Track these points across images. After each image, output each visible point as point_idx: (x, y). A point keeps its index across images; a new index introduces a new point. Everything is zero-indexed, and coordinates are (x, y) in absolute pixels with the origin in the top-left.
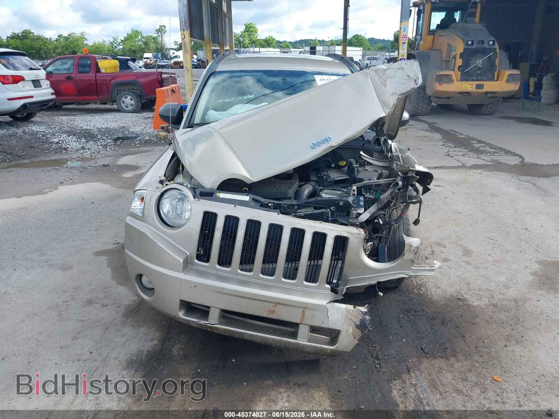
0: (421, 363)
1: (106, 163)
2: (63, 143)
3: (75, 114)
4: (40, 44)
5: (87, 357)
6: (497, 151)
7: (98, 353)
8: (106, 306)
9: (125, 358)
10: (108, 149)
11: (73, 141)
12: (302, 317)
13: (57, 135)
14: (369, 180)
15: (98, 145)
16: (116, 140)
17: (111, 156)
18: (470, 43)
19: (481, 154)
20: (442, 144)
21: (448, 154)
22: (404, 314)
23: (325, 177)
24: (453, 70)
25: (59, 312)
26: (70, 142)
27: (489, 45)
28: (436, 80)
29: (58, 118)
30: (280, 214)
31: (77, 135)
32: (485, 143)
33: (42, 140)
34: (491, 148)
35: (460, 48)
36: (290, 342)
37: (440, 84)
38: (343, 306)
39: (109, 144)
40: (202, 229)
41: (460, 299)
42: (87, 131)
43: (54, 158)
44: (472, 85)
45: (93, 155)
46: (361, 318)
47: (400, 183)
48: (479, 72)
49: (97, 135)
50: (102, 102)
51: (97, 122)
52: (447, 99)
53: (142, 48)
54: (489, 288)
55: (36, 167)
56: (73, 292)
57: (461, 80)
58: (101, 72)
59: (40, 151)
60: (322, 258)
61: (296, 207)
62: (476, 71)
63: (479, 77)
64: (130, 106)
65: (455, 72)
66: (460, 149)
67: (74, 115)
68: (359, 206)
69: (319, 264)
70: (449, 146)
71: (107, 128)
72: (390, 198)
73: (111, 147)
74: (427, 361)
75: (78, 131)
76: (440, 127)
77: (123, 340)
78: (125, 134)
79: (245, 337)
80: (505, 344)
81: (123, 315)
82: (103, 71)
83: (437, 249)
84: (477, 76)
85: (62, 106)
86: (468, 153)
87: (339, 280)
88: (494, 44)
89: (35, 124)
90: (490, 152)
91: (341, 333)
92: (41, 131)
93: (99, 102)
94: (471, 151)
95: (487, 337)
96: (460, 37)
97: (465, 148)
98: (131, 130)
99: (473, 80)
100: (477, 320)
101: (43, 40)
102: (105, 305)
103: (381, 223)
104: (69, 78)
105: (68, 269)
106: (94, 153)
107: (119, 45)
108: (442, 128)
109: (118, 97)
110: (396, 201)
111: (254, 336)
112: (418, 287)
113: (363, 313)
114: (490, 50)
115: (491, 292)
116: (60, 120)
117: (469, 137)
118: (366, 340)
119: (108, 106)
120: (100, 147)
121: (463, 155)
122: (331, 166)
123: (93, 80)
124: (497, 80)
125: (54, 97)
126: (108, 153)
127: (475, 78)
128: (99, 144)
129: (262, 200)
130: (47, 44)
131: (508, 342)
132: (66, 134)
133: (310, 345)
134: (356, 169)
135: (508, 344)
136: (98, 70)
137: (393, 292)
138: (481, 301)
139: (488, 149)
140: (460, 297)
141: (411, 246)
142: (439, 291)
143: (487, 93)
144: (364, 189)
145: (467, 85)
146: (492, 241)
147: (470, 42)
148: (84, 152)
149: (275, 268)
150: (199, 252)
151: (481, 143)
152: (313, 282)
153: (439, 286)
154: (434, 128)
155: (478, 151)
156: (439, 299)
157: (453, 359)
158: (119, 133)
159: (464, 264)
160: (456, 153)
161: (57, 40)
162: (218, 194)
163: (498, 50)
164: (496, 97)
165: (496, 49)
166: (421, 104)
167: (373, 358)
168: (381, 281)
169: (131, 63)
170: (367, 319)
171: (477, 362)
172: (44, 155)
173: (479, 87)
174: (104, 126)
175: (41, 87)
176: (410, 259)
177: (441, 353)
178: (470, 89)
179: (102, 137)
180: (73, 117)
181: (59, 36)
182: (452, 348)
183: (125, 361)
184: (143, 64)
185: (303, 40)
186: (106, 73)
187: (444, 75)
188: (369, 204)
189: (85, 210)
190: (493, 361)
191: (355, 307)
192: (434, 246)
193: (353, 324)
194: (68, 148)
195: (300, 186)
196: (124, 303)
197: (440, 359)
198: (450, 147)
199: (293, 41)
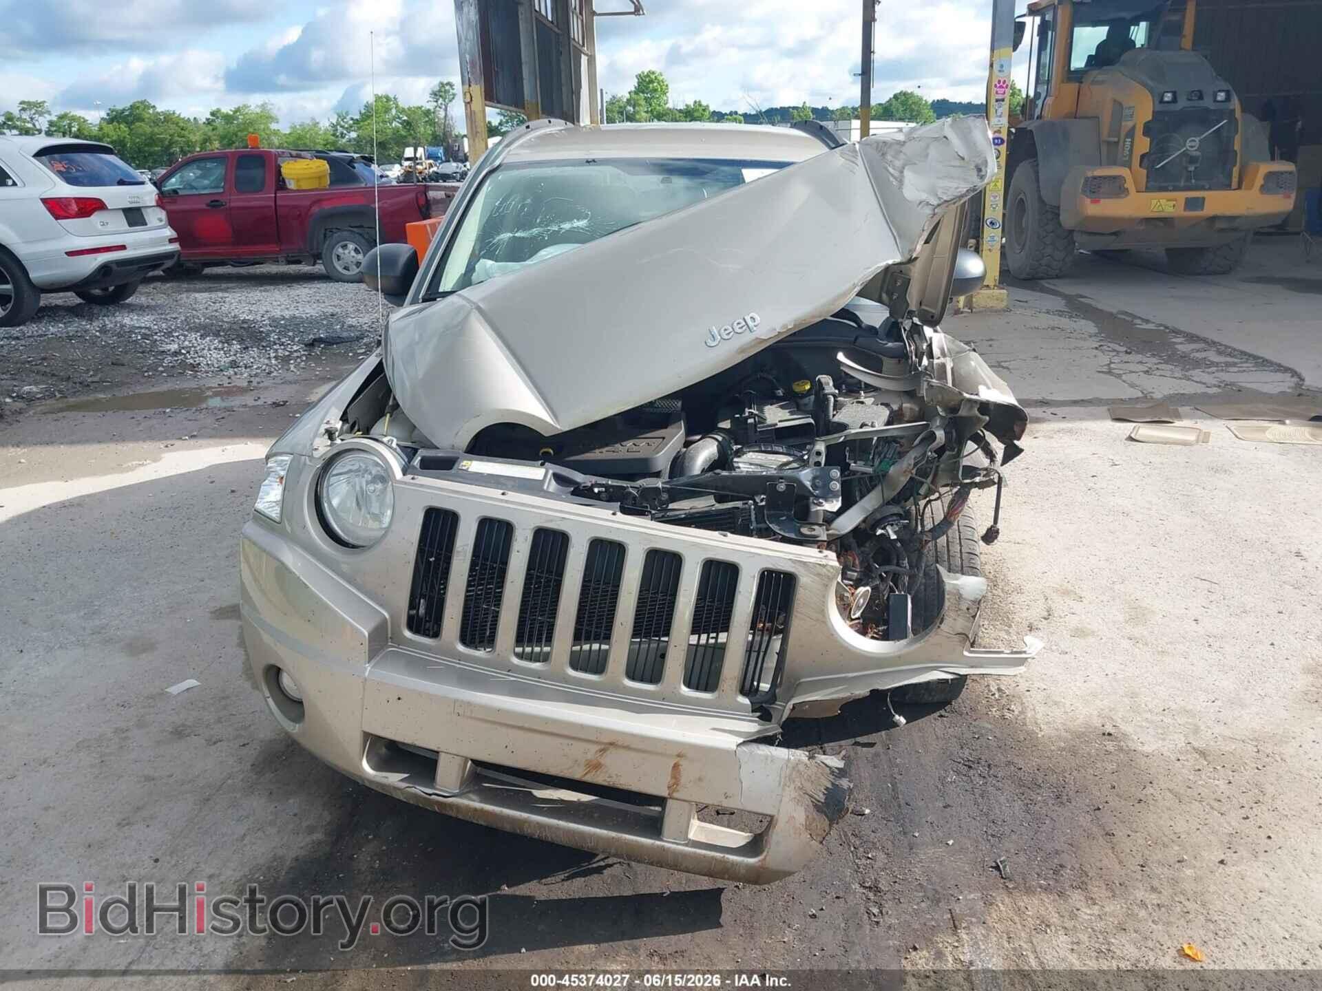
0: (991, 904)
1: (280, 398)
2: (188, 352)
3: (228, 288)
4: (171, 132)
5: (143, 872)
6: (1236, 360)
7: (173, 862)
8: (215, 743)
9: (238, 875)
10: (292, 366)
11: (212, 347)
12: (674, 781)
13: (177, 334)
14: (861, 427)
15: (269, 358)
16: (311, 345)
17: (296, 382)
18: (1168, 97)
19: (1194, 369)
20: (1097, 345)
21: (1110, 368)
22: (958, 773)
23: (751, 421)
24: (1128, 164)
25: (101, 757)
26: (205, 351)
27: (1215, 101)
28: (1084, 192)
29: (188, 298)
30: (619, 514)
31: (222, 334)
32: (1205, 341)
33: (141, 346)
34: (1220, 353)
35: (1143, 109)
36: (642, 846)
37: (1095, 201)
38: (782, 753)
39: (295, 354)
40: (421, 551)
41: (1110, 734)
42: (245, 326)
43: (165, 387)
44: (1176, 200)
45: (255, 380)
46: (829, 786)
47: (940, 434)
48: (1192, 168)
49: (268, 335)
50: (289, 259)
51: (275, 303)
52: (1114, 237)
53: (401, 135)
54: (1189, 707)
55: (119, 409)
56: (144, 707)
57: (1148, 189)
58: (287, 189)
59: (134, 371)
60: (728, 627)
61: (665, 496)
62: (1184, 164)
63: (1193, 181)
64: (355, 267)
65: (1133, 167)
66: (1139, 357)
67: (225, 290)
68: (828, 495)
69: (721, 644)
70: (1114, 350)
71: (294, 317)
72: (914, 471)
73: (299, 360)
74: (1007, 900)
75: (226, 326)
76: (1093, 303)
77: (241, 830)
78: (335, 331)
79: (528, 831)
80: (1222, 857)
81: (252, 766)
82: (292, 185)
83: (1059, 604)
84: (1188, 179)
85: (203, 270)
86: (1159, 366)
87: (774, 684)
88: (1228, 99)
89: (132, 311)
90: (1217, 364)
91: (774, 822)
92: (143, 325)
93: (283, 259)
94: (1166, 362)
95: (1175, 839)
96: (1145, 85)
97: (1153, 355)
98: (350, 321)
99: (1176, 189)
100: (1152, 791)
101: (177, 124)
102: (214, 740)
103: (893, 537)
104: (215, 204)
105: (144, 651)
106: (256, 375)
107: (349, 129)
108: (1100, 306)
109: (326, 246)
110: (933, 482)
111: (550, 827)
112: (1004, 701)
113: (832, 773)
114: (1220, 114)
115: (1194, 716)
116: (191, 300)
117: (1167, 328)
118: (853, 839)
119: (305, 268)
120: (273, 361)
121: (1146, 372)
122: (774, 393)
123: (270, 207)
124: (1239, 187)
125: (175, 247)
126: (289, 377)
127: (1182, 184)
128: (273, 355)
129: (579, 477)
130: (186, 133)
131: (1229, 853)
132: (197, 332)
133: (695, 853)
134: (832, 399)
135: (1229, 856)
136: (281, 184)
137: (936, 715)
138: (1164, 740)
139: (1212, 356)
140: (1109, 729)
141: (959, 597)
142: (1057, 713)
143: (1213, 219)
144: (850, 451)
145: (1163, 202)
146: (1206, 585)
147: (1169, 95)
148: (236, 374)
149: (607, 651)
150: (414, 612)
151: (1195, 342)
152: (706, 690)
153: (1058, 699)
154: (1078, 308)
155: (1186, 362)
156: (1054, 733)
157: (1076, 897)
158: (319, 329)
159: (1126, 644)
160: (1132, 367)
161: (209, 122)
162: (465, 463)
163: (1238, 114)
164: (1235, 230)
165: (1233, 111)
166: (1049, 250)
167: (865, 888)
168: (881, 688)
169: (359, 168)
170: (846, 787)
171: (1143, 904)
172: (143, 380)
173: (1192, 204)
174: (287, 314)
175: (146, 224)
176: (960, 631)
177: (1045, 879)
178: (1171, 209)
179: (279, 339)
180: (220, 294)
181: (213, 114)
182: (1077, 866)
183: (234, 884)
184: (402, 171)
185: (776, 109)
186: (298, 191)
187: (1105, 178)
188: (864, 489)
189: (211, 509)
190: (1186, 903)
191: (811, 757)
192: (1055, 597)
193: (807, 801)
194: (199, 364)
195: (687, 444)
196: (262, 736)
197: (1044, 896)
198: (1114, 353)
199: (753, 112)
